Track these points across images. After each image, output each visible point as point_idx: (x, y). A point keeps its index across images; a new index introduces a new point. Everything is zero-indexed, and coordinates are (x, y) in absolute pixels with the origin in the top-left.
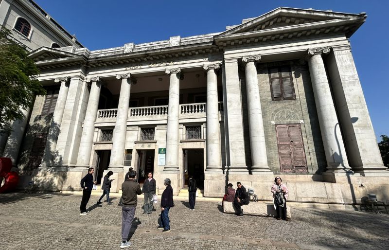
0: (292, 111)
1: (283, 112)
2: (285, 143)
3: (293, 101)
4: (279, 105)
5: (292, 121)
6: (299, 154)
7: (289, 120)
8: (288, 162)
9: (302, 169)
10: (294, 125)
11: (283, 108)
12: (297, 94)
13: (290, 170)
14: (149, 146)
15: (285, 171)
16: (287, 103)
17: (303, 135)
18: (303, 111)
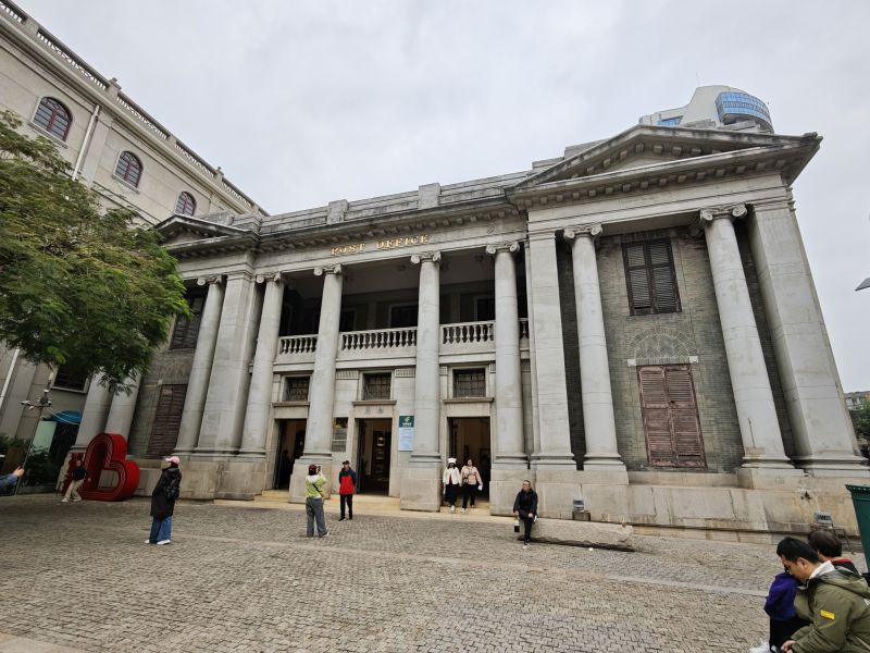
0: (673, 337)
1: (655, 338)
2: (657, 406)
3: (675, 316)
4: (645, 324)
5: (673, 359)
6: (687, 429)
7: (666, 357)
8: (665, 445)
9: (694, 461)
10: (677, 367)
11: (653, 330)
12: (684, 299)
13: (669, 463)
14: (381, 411)
15: (658, 463)
16: (661, 320)
17: (697, 388)
18: (697, 336)
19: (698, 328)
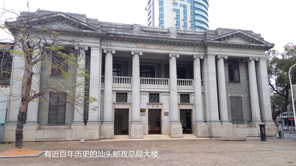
0: (238, 90)
1: (234, 89)
2: (234, 107)
3: (239, 84)
4: (232, 85)
5: (238, 95)
6: (240, 114)
7: (237, 95)
8: (235, 118)
9: (241, 121)
10: (239, 98)
11: (234, 87)
12: (241, 80)
13: (236, 122)
14: (157, 107)
15: (234, 122)
16: (236, 85)
17: (243, 103)
18: (243, 90)
19: (244, 88)
